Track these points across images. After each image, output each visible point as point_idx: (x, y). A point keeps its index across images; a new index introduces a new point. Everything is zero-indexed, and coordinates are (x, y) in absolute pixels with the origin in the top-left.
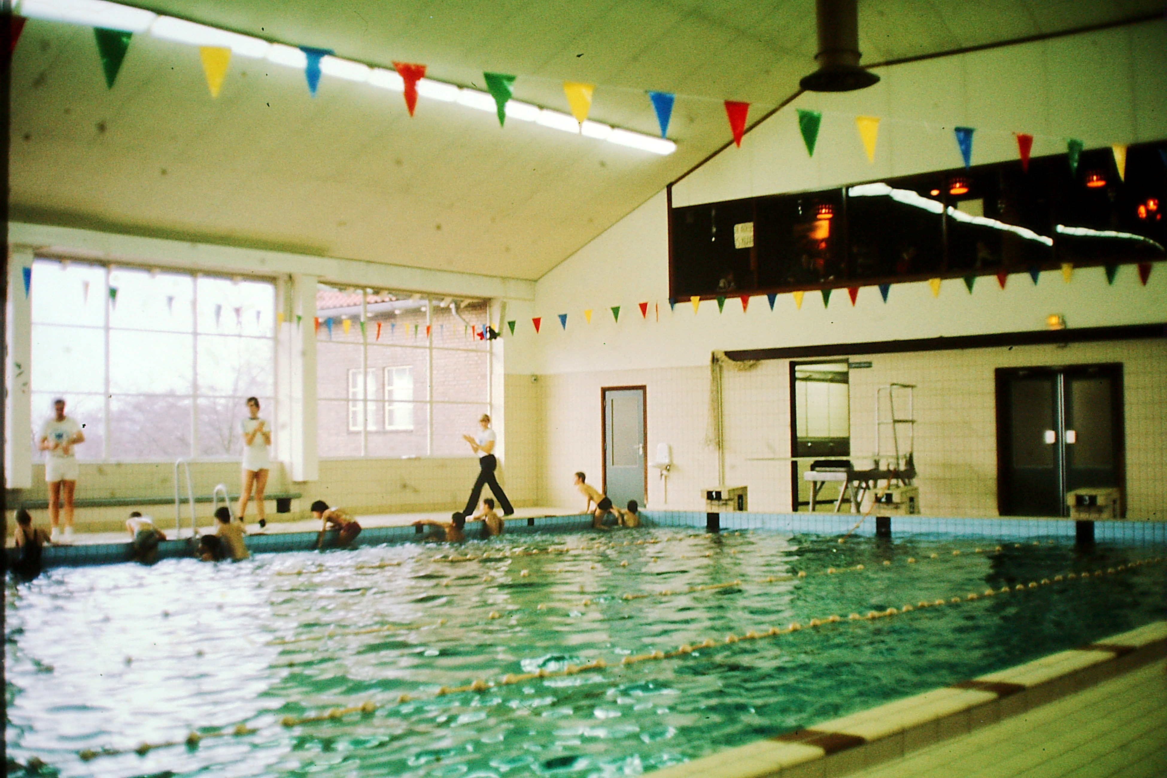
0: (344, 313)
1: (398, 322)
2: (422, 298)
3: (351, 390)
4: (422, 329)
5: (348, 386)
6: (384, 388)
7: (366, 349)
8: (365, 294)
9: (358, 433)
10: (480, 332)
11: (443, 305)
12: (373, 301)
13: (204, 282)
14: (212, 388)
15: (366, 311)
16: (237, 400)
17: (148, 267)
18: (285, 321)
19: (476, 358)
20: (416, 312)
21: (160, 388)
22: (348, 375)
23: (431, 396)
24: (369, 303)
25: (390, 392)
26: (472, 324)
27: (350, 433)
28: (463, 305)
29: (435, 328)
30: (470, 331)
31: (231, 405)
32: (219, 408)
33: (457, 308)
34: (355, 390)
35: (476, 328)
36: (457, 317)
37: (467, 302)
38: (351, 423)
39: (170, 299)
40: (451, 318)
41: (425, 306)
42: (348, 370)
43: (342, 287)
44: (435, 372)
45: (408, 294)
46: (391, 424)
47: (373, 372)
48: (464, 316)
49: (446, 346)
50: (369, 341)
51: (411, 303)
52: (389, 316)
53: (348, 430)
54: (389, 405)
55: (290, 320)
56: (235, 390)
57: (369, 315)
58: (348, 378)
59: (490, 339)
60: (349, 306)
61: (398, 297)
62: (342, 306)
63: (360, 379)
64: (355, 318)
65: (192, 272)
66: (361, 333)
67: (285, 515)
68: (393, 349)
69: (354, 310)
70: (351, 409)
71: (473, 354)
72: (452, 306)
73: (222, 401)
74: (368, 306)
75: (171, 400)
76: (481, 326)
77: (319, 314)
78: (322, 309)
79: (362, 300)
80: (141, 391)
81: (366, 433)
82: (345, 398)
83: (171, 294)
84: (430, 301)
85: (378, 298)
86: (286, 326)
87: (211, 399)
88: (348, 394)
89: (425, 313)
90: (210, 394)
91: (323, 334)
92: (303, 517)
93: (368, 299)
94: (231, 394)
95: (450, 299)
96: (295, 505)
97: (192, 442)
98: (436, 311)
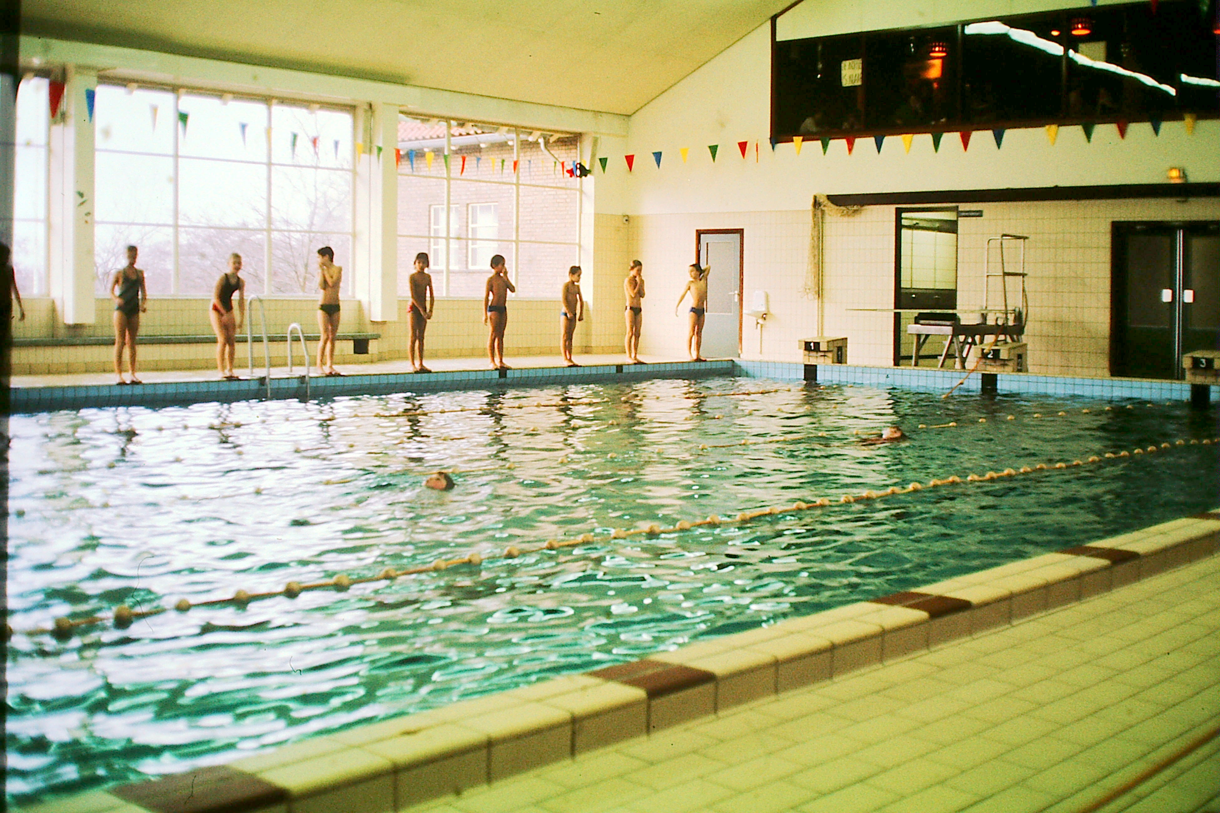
0: (427, 146)
1: (484, 157)
2: (509, 131)
3: (433, 227)
4: (509, 164)
5: (429, 223)
6: (467, 226)
7: (449, 184)
8: (449, 126)
9: (439, 273)
10: (569, 168)
11: (531, 139)
12: (457, 134)
13: (278, 110)
14: (287, 222)
15: (450, 144)
17: (219, 93)
18: (364, 152)
19: (565, 196)
20: (501, 146)
21: (231, 221)
22: (430, 211)
23: (517, 235)
24: (453, 136)
25: (474, 230)
26: (561, 160)
28: (552, 140)
29: (522, 163)
30: (560, 167)
31: (306, 240)
32: (293, 243)
33: (547, 143)
34: (437, 227)
35: (565, 164)
36: (546, 152)
37: (556, 136)
39: (244, 127)
40: (540, 153)
41: (513, 140)
42: (430, 205)
43: (425, 117)
44: (521, 210)
45: (495, 126)
46: (474, 263)
47: (456, 208)
48: (553, 152)
49: (534, 182)
50: (452, 175)
51: (496, 137)
52: (476, 149)
54: (473, 244)
55: (370, 152)
56: (311, 225)
57: (453, 148)
58: (429, 215)
59: (581, 176)
60: (431, 138)
61: (484, 130)
62: (424, 138)
63: (443, 216)
64: (438, 151)
65: (267, 99)
66: (445, 168)
67: (361, 357)
68: (477, 184)
69: (437, 143)
70: (433, 247)
71: (560, 192)
72: (541, 141)
73: (297, 236)
74: (452, 138)
75: (243, 233)
76: (571, 163)
77: (400, 146)
78: (403, 141)
79: (445, 132)
80: (212, 224)
81: (449, 271)
82: (427, 234)
83: (245, 121)
84: (518, 135)
85: (463, 131)
86: (365, 157)
87: (286, 234)
88: (429, 231)
89: (512, 148)
90: (285, 228)
91: (405, 166)
92: (381, 359)
93: (452, 132)
94: (306, 228)
95: (539, 133)
96: (373, 346)
97: (265, 277)
98: (524, 145)
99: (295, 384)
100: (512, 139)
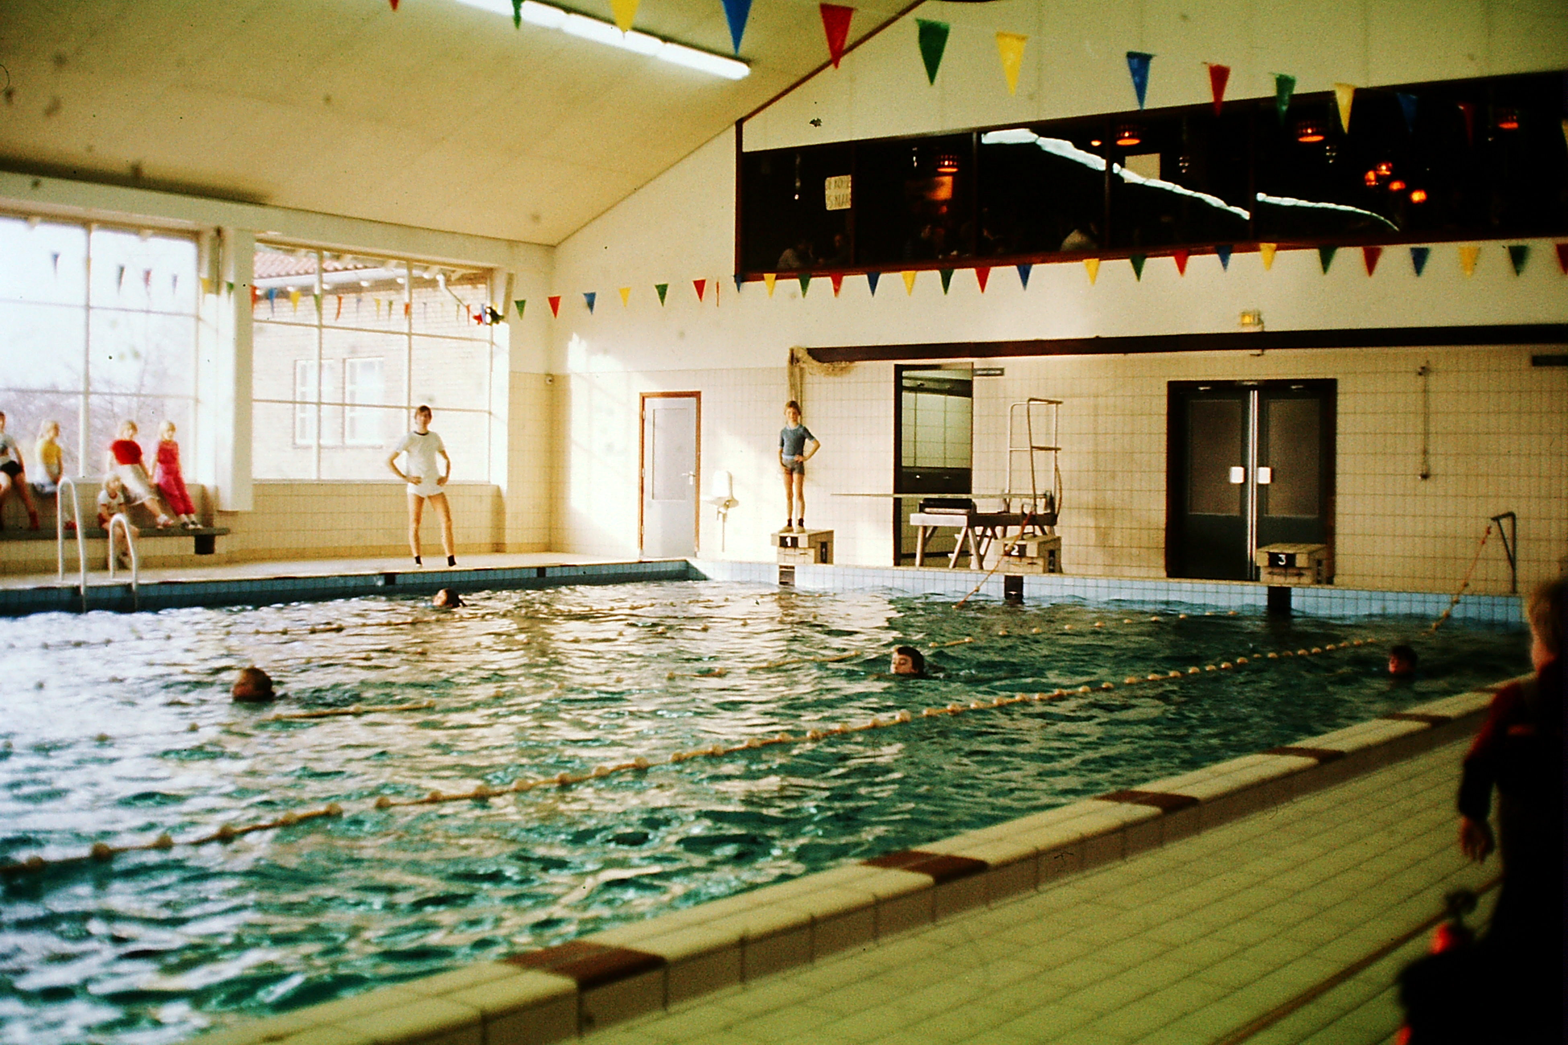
0: (291, 284)
1: (366, 296)
2: (398, 266)
3: (299, 389)
4: (399, 308)
5: (295, 384)
6: (344, 387)
7: (321, 333)
8: (321, 259)
9: (307, 448)
10: (477, 313)
11: (427, 275)
12: (331, 268)
13: (99, 236)
14: (108, 382)
15: (321, 282)
16: (142, 399)
17: (24, 215)
18: (211, 290)
19: (470, 350)
20: (390, 284)
21: (36, 382)
22: (295, 368)
23: (409, 400)
24: (326, 271)
25: (353, 394)
26: (466, 303)
27: (295, 446)
28: (454, 277)
29: (416, 309)
30: (463, 310)
31: (134, 405)
32: (116, 409)
33: (448, 282)
34: (303, 389)
35: (471, 308)
36: (446, 292)
37: (460, 272)
38: (298, 434)
39: (56, 257)
40: (438, 293)
41: (403, 277)
42: (296, 361)
43: (291, 248)
44: (414, 367)
45: (382, 260)
46: (353, 436)
47: (330, 365)
48: (456, 292)
49: (430, 332)
50: (325, 322)
51: (382, 273)
52: (355, 288)
53: (294, 444)
54: (351, 411)
55: (218, 292)
56: (141, 386)
57: (326, 287)
58: (295, 374)
59: (491, 323)
60: (298, 274)
61: (366, 264)
62: (288, 275)
63: (313, 375)
64: (306, 291)
65: (86, 224)
66: (315, 313)
67: (205, 558)
68: (356, 333)
69: (305, 280)
70: (299, 415)
71: (463, 344)
72: (440, 278)
73: (122, 400)
74: (324, 274)
75: (51, 397)
76: (479, 306)
77: (256, 283)
78: (261, 277)
79: (316, 266)
80: (12, 385)
81: (320, 447)
82: (291, 399)
83: (56, 250)
84: (410, 269)
85: (337, 265)
86: (211, 297)
87: (107, 397)
88: (294, 394)
89: (402, 287)
90: (107, 390)
91: (262, 310)
92: (231, 561)
93: (324, 266)
94: (133, 390)
95: (436, 268)
96: (221, 545)
97: (81, 455)
98: (418, 283)
99: (118, 594)
100: (402, 275)
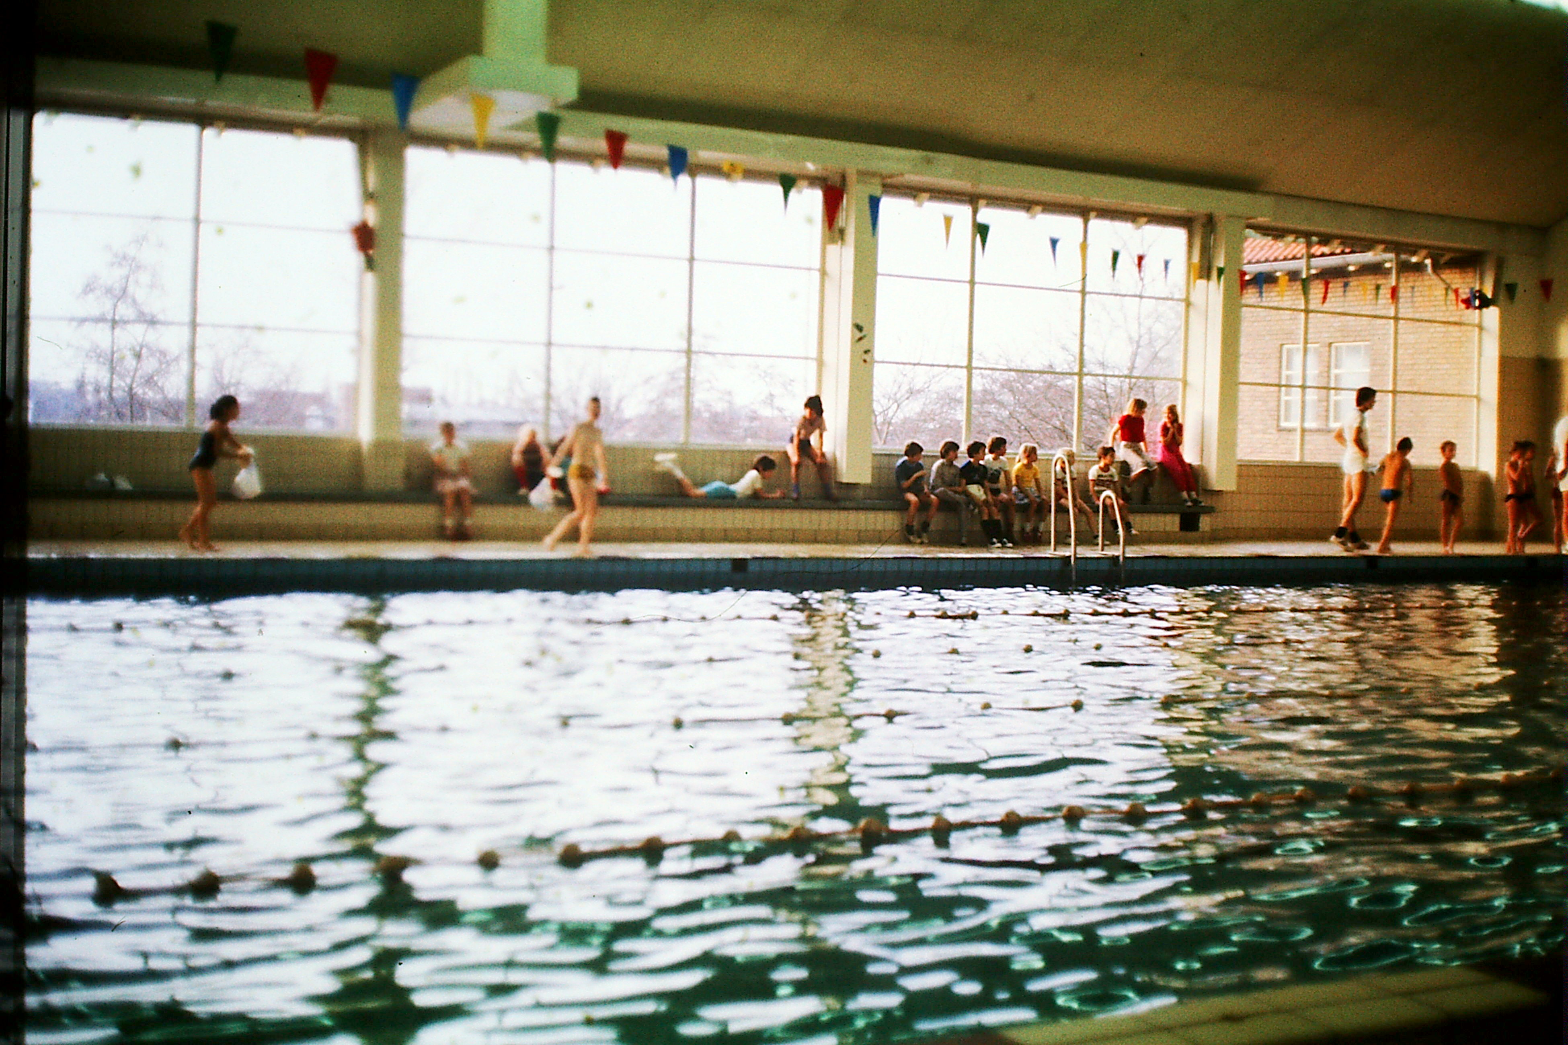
0: (1280, 268)
1: (1353, 282)
2: (1385, 251)
3: (1284, 373)
4: (1385, 292)
5: (1280, 367)
6: (1328, 372)
7: (1307, 319)
8: (1309, 245)
9: (1290, 430)
10: (1464, 297)
11: (1414, 259)
12: (1319, 253)
13: (1096, 224)
14: (1102, 364)
15: (1309, 268)
16: (1133, 380)
17: (1026, 205)
18: (1201, 277)
19: (1459, 334)
20: (1375, 269)
21: (1035, 364)
22: (1281, 352)
23: (1395, 384)
24: (1314, 256)
25: (1337, 377)
26: (1454, 287)
27: (1280, 430)
28: (1442, 261)
29: (1403, 293)
30: (1452, 296)
31: (1126, 387)
32: (1109, 391)
33: (1436, 267)
34: (1289, 372)
35: (1460, 291)
36: (1434, 277)
37: (1447, 257)
38: (1282, 418)
39: (1054, 242)
40: (1426, 278)
41: (1391, 261)
42: (1282, 345)
43: (1277, 233)
44: (1400, 352)
45: (1367, 245)
46: (1336, 419)
47: (1315, 349)
48: (1444, 276)
49: (1417, 316)
50: (1312, 307)
51: (1369, 257)
52: (1340, 273)
53: (1278, 426)
54: (1336, 395)
55: (1208, 278)
56: (1132, 368)
57: (1313, 272)
58: (1281, 357)
59: (1480, 307)
60: (1285, 259)
61: (1355, 249)
62: (1276, 260)
63: (1298, 359)
64: (1293, 276)
65: (1084, 212)
66: (1302, 297)
67: (1191, 535)
68: (1343, 318)
69: (1292, 265)
70: (1284, 398)
71: (1451, 328)
72: (1428, 262)
73: (1115, 381)
74: (1313, 260)
75: (1048, 377)
76: (1467, 291)
77: (1246, 268)
78: (1249, 263)
79: (1304, 251)
80: (1012, 366)
81: (1303, 431)
82: (1276, 382)
83: (1056, 236)
84: (1398, 255)
85: (1326, 250)
86: (1202, 283)
87: (1101, 378)
88: (1280, 378)
89: (1388, 271)
90: (1100, 372)
91: (1250, 296)
92: (1215, 538)
93: (1313, 251)
94: (1126, 372)
95: (1424, 253)
96: (1205, 523)
97: (1074, 433)
98: (1404, 268)
99: (1105, 566)
100: (1389, 259)
